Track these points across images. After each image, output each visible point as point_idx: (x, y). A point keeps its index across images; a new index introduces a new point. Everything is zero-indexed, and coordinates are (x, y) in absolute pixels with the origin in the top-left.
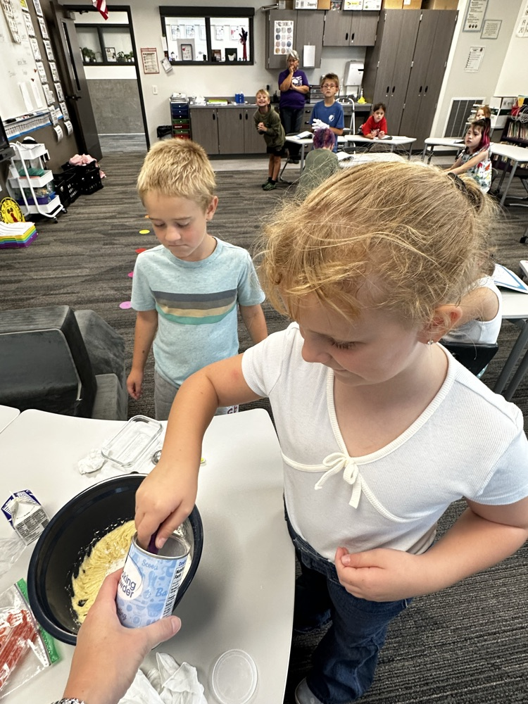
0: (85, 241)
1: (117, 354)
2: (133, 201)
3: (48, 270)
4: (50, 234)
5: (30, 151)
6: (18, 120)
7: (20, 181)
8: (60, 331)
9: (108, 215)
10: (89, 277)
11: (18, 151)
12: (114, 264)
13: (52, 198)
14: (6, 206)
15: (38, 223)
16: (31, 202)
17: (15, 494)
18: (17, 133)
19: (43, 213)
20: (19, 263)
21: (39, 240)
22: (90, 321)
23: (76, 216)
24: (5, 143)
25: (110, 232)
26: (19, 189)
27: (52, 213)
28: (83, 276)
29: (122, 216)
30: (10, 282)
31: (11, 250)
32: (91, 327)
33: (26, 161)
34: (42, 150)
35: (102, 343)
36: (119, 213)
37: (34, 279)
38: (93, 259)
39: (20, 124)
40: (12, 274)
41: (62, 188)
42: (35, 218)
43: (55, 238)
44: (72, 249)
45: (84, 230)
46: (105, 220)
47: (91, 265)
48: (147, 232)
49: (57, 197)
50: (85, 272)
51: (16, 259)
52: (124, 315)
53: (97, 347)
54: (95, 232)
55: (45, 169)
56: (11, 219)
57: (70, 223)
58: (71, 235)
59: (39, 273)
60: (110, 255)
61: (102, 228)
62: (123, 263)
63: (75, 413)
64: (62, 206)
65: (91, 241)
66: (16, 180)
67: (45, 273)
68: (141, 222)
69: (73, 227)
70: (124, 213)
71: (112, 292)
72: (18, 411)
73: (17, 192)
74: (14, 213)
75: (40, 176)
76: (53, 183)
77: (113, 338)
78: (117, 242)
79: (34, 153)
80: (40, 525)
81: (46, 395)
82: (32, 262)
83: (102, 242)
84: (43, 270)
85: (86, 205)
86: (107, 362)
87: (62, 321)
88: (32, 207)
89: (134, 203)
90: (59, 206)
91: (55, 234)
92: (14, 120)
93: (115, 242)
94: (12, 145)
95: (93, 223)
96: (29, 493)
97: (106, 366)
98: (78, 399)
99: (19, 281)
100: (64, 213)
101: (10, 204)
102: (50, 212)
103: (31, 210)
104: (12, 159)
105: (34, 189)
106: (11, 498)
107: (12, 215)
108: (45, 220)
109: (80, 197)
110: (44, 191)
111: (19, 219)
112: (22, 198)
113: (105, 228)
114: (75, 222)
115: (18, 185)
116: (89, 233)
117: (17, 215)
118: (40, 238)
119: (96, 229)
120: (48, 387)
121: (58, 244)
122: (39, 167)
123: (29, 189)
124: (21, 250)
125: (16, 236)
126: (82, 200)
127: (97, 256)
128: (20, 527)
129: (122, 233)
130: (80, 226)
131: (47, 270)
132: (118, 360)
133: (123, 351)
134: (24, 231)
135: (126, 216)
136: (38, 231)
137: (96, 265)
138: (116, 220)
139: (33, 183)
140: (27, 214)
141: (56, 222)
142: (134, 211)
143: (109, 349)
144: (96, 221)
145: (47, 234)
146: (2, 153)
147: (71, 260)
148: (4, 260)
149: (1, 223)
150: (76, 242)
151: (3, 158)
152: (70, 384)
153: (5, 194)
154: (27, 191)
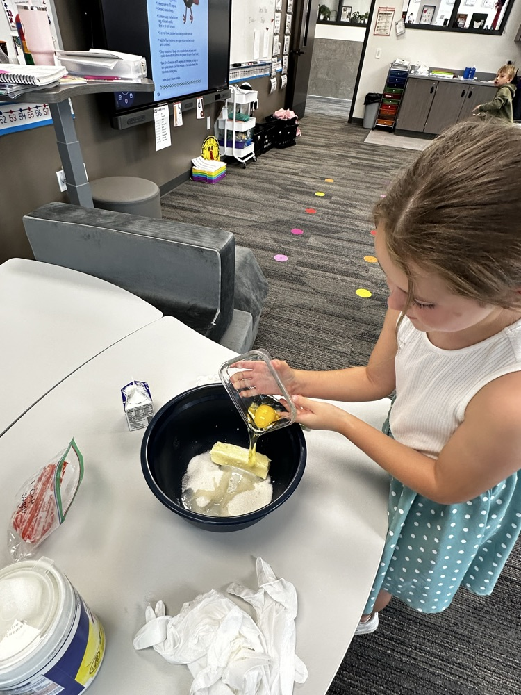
0: (264, 190)
1: (259, 297)
2: (318, 162)
3: (225, 208)
4: (236, 177)
5: (244, 95)
6: (243, 65)
7: (227, 122)
8: (218, 254)
9: (291, 171)
10: (256, 224)
11: (234, 94)
12: (281, 217)
13: (249, 144)
14: (209, 143)
15: (229, 165)
16: (230, 145)
17: (135, 382)
18: (239, 78)
19: (236, 157)
20: (203, 196)
21: (225, 180)
22: (245, 258)
23: (262, 166)
24: (226, 84)
25: (288, 187)
26: (224, 130)
27: (243, 159)
28: (251, 221)
29: (304, 175)
30: (191, 211)
31: (200, 184)
32: (244, 264)
33: (237, 105)
34: (253, 97)
35: (249, 283)
36: (302, 172)
37: (210, 213)
38: (265, 208)
39: (243, 70)
40: (195, 204)
41: (259, 137)
42: (229, 160)
43: (239, 181)
44: (250, 194)
45: (266, 180)
46: (287, 175)
47: (261, 213)
48: (323, 195)
49: (253, 145)
50: (255, 218)
51: (202, 192)
52: (276, 266)
53: (243, 285)
54: (276, 184)
55: (251, 116)
57: (256, 171)
58: (253, 182)
59: (216, 209)
60: (281, 208)
61: (282, 182)
62: (290, 219)
63: (207, 333)
64: (254, 154)
65: (269, 191)
66: (224, 121)
67: (221, 210)
68: (319, 185)
69: (257, 175)
70: (306, 173)
71: (272, 243)
72: (162, 314)
73: (222, 132)
74: (213, 151)
75: (245, 121)
76: (255, 131)
77: (260, 282)
78: (292, 198)
79: (246, 99)
80: (146, 418)
81: (188, 310)
82: (213, 198)
83: (278, 195)
84: (220, 207)
85: (276, 158)
86: (248, 301)
87: (223, 245)
88: (229, 149)
89: (319, 165)
90: (251, 154)
91: (239, 177)
92: (240, 65)
93: (290, 197)
94: (231, 87)
95: (276, 176)
96: (146, 386)
97: (245, 304)
98: (213, 323)
99: (199, 212)
100: (254, 161)
101: (212, 142)
102: (242, 157)
103: (227, 151)
104: (227, 101)
105: (237, 132)
106: (131, 384)
107: (211, 153)
108: (236, 163)
109: (272, 149)
110: (244, 136)
111: (215, 158)
112: (224, 139)
113: (286, 182)
114: (260, 171)
115: (224, 126)
116: (269, 183)
117: (215, 153)
118: (227, 178)
119: (277, 181)
120: (191, 303)
121: (240, 187)
122: (247, 113)
123: (232, 132)
124: (208, 185)
125: (209, 172)
126: (274, 153)
127: (269, 206)
128: (130, 412)
129: (298, 191)
130: (264, 176)
131: (223, 208)
132: (258, 303)
133: (265, 297)
134: (216, 169)
135: (308, 175)
136: (227, 172)
137: (266, 214)
138: (296, 177)
139: (237, 127)
140: (222, 155)
141: (244, 168)
142: (316, 172)
143: (253, 290)
144: (279, 174)
145: (233, 177)
146: (221, 93)
147: (246, 204)
148: (191, 190)
149: (201, 157)
150: (255, 189)
151: (219, 98)
152: (210, 307)
153: (211, 132)
154: (230, 132)
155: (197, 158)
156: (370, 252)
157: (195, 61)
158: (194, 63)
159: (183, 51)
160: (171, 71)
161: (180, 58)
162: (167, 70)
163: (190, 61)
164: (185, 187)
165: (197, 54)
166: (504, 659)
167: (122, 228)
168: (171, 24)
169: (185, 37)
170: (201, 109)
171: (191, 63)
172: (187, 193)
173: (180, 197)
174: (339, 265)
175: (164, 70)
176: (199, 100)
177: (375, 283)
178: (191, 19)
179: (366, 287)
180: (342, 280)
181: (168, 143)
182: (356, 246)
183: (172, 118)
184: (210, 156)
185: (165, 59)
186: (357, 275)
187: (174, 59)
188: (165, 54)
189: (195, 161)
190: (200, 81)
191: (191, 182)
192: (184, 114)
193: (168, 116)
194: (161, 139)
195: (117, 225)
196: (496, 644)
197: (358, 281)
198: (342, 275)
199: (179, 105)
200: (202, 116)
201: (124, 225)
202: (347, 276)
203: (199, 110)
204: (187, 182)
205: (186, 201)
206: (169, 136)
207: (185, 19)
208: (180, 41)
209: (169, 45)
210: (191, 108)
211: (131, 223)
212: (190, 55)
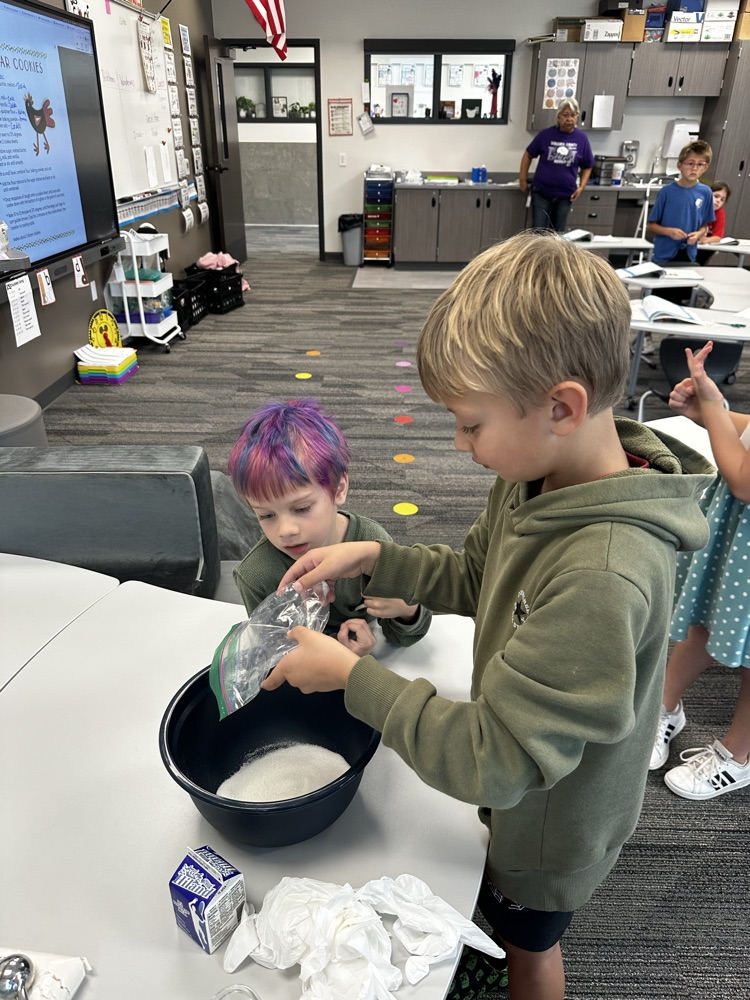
0: (209, 383)
2: (289, 328)
3: (150, 421)
4: (157, 368)
5: (147, 243)
6: (136, 199)
7: (124, 285)
8: (190, 477)
9: (248, 346)
10: (211, 436)
11: (130, 242)
13: (167, 315)
14: (99, 321)
15: (141, 352)
16: (136, 319)
18: (132, 218)
19: (151, 336)
20: (106, 407)
23: (198, 345)
24: (114, 230)
25: (250, 372)
26: (121, 299)
27: (162, 338)
28: (202, 434)
29: (271, 349)
31: (97, 388)
32: (218, 493)
33: (137, 257)
34: (163, 242)
35: (232, 521)
36: (266, 345)
37: (127, 432)
38: (220, 411)
39: (136, 205)
40: (96, 422)
41: (183, 301)
42: (139, 343)
43: (164, 374)
44: (188, 392)
45: (209, 367)
46: (243, 354)
47: (216, 419)
48: (308, 376)
49: (175, 314)
50: (207, 428)
51: (102, 401)
54: (227, 370)
55: (163, 271)
56: (103, 341)
57: (189, 354)
58: (189, 372)
59: (135, 424)
60: (246, 406)
61: (238, 366)
64: (179, 329)
65: (220, 383)
66: (120, 284)
67: (144, 424)
68: (299, 361)
69: (192, 360)
70: (273, 346)
72: (118, 581)
73: (118, 303)
74: (109, 333)
75: (155, 280)
76: (174, 292)
78: (259, 388)
79: (152, 246)
82: (125, 407)
83: (237, 387)
84: (142, 421)
85: (216, 330)
87: (193, 465)
88: (136, 326)
89: (291, 331)
90: (175, 328)
91: (164, 368)
92: (131, 199)
93: (256, 387)
94: (124, 234)
95: (225, 358)
98: (198, 579)
99: (105, 433)
100: (182, 339)
101: (104, 320)
102: (160, 335)
103: (133, 330)
104: (120, 254)
105: (144, 299)
107: (105, 337)
108: (151, 347)
109: (208, 317)
110: (158, 305)
111: (113, 343)
112: (124, 312)
113: (244, 365)
114: (196, 354)
115: (121, 292)
116: (217, 371)
117: (112, 336)
118: (142, 373)
119: (228, 366)
120: (157, 559)
121: (168, 383)
122: (154, 267)
123: (136, 299)
124: (111, 388)
125: (108, 367)
126: (212, 322)
127: (226, 406)
129: (268, 375)
130: (204, 360)
131: (147, 421)
134: (121, 360)
135: (276, 350)
136: (139, 362)
137: (224, 419)
138: (259, 356)
139: (143, 290)
140: (126, 336)
141: (168, 352)
142: (289, 343)
144: (228, 355)
145: (152, 369)
146: (109, 245)
147: (186, 409)
148: (85, 401)
149: (88, 346)
150: (195, 383)
151: (108, 252)
152: (188, 559)
153: (101, 304)
154: (133, 301)
155: (84, 348)
156: (401, 449)
157: (61, 204)
158: (59, 207)
159: (41, 194)
160: (25, 225)
161: (36, 205)
162: (18, 224)
163: (53, 206)
164: (73, 397)
165: (63, 195)
166: (715, 951)
167: (29, 468)
168: (16, 160)
169: (40, 174)
170: (82, 273)
171: (56, 209)
172: (76, 406)
173: (64, 415)
174: (359, 475)
175: (13, 225)
176: (76, 260)
177: (420, 492)
178: (47, 147)
179: (408, 500)
180: (369, 497)
181: (36, 332)
182: (378, 443)
183: (36, 292)
184: (104, 341)
185: (15, 209)
186: (390, 485)
187: (26, 207)
188: (13, 202)
189: (79, 353)
190: (73, 232)
191: (79, 388)
192: (54, 283)
193: (29, 290)
194: (24, 328)
195: (20, 465)
196: (701, 936)
197: (393, 493)
198: (367, 489)
199: (46, 271)
200: (84, 283)
201: (29, 463)
202: (375, 489)
203: (79, 275)
204: (72, 388)
205: (78, 419)
206: (35, 322)
207: (37, 150)
208: (33, 180)
209: (17, 188)
210: (65, 274)
211: (39, 459)
212: (52, 197)
